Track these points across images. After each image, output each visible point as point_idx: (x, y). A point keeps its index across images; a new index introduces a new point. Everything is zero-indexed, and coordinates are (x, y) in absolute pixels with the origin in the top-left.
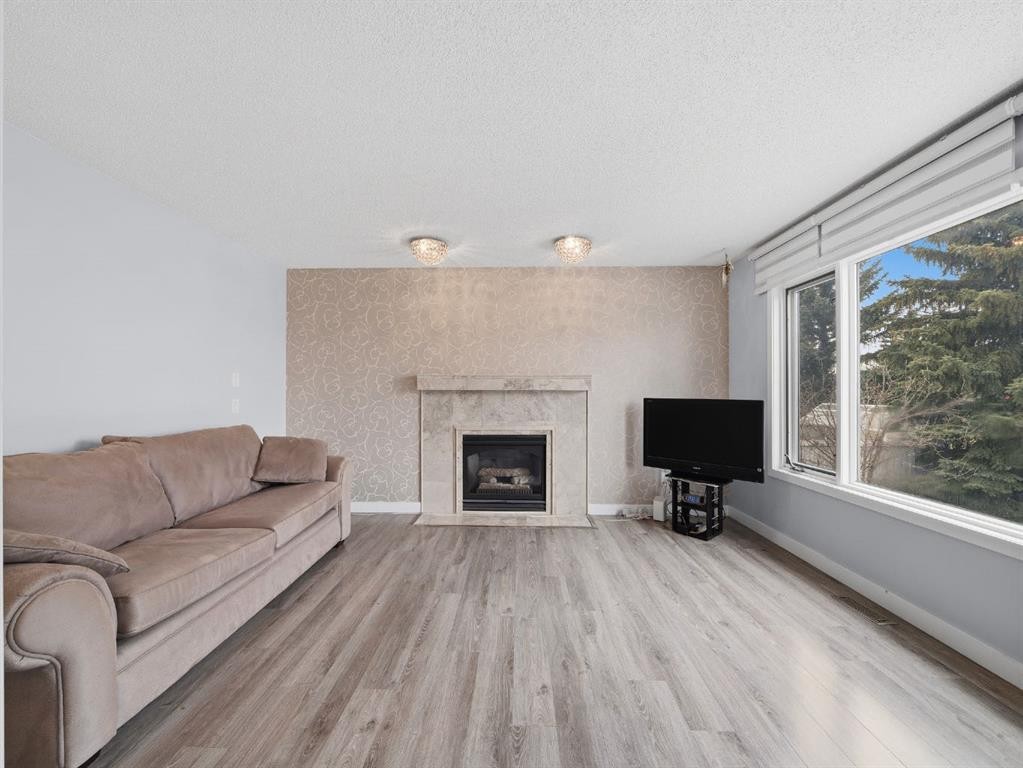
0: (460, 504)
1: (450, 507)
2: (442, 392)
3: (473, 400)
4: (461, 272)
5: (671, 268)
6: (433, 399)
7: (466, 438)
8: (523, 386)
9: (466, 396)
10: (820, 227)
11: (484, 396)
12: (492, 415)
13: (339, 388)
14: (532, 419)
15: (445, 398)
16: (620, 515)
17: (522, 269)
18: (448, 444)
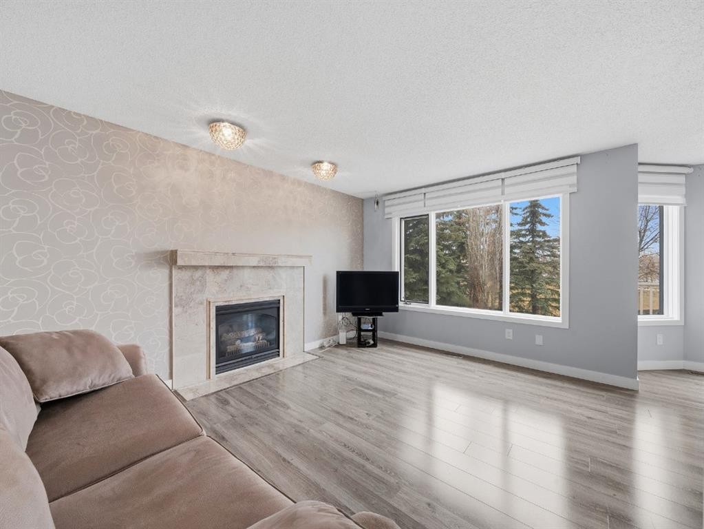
0: (213, 370)
1: (204, 375)
2: (196, 268)
3: (225, 274)
4: (213, 157)
5: (343, 194)
6: (186, 275)
7: (219, 309)
8: (271, 263)
9: (218, 270)
10: (425, 194)
11: (235, 271)
12: (241, 286)
13: (45, 262)
14: (270, 288)
15: (198, 274)
16: (322, 347)
17: (263, 170)
18: (202, 317)
